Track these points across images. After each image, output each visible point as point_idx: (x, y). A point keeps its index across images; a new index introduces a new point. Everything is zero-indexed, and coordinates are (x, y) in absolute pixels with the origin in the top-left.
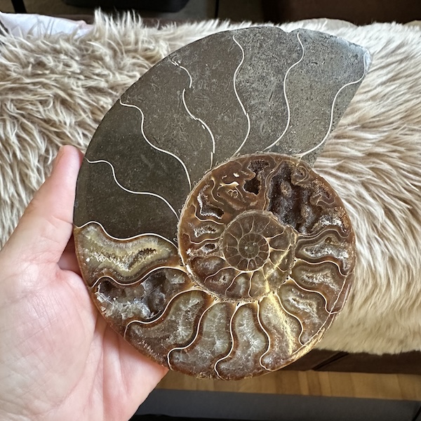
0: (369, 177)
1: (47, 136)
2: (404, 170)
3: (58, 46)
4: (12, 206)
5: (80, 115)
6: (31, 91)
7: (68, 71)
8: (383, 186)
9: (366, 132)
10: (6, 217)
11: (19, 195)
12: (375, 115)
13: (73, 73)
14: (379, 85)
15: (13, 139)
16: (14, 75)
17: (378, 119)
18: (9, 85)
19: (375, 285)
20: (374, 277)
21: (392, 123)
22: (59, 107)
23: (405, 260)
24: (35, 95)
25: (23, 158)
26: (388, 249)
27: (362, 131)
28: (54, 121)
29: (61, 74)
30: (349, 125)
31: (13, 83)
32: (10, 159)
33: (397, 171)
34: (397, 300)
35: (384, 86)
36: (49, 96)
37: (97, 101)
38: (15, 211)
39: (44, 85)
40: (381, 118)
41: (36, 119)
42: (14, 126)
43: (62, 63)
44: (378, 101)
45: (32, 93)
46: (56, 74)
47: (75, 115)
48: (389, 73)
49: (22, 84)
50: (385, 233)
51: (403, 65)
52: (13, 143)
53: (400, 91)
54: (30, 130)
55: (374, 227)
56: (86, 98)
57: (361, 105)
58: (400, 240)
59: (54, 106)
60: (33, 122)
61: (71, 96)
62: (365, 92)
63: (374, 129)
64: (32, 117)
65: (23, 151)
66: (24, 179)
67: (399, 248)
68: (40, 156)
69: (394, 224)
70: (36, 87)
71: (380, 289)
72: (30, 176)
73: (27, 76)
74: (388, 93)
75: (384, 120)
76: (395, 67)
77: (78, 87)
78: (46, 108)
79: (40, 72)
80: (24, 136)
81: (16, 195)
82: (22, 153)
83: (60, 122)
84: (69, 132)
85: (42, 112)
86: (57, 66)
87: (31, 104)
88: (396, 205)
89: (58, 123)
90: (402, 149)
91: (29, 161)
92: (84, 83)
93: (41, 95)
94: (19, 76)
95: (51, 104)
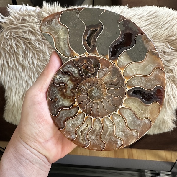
1: (26, 44)
3: (30, 14)
4: (13, 69)
7: (34, 22)
10: (10, 73)
11: (15, 65)
18: (13, 26)
22: (30, 34)
24: (22, 30)
28: (29, 39)
32: (13, 52)
36: (27, 30)
41: (22, 38)
42: (14, 40)
46: (29, 23)
47: (35, 37)
49: (18, 26)
51: (154, 19)
52: (14, 46)
53: (152, 28)
54: (20, 42)
61: (34, 30)
65: (17, 49)
66: (17, 59)
68: (23, 51)
70: (22, 27)
72: (20, 58)
77: (37, 27)
78: (25, 34)
79: (24, 22)
80: (18, 44)
84: (34, 43)
86: (30, 20)
87: (21, 33)
91: (19, 53)
94: (17, 23)
95: (28, 33)
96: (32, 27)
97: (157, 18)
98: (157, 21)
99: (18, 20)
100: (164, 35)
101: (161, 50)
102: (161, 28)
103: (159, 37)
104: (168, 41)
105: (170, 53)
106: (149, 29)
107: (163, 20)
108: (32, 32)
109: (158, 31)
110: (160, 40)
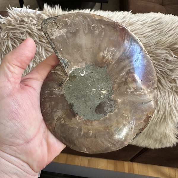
3: (30, 15)
5: (35, 38)
13: (34, 24)
15: (10, 45)
22: (27, 35)
31: (13, 27)
36: (24, 31)
37: (41, 34)
42: (11, 41)
45: (19, 30)
46: (28, 24)
49: (16, 27)
60: (18, 40)
61: (32, 31)
78: (23, 35)
79: (22, 23)
80: (14, 45)
85: (21, 37)
86: (28, 21)
87: (18, 34)
92: (37, 27)
94: (15, 24)
95: (25, 34)
96: (30, 29)
97: (161, 24)
98: (161, 27)
99: (17, 21)
100: (167, 42)
101: (163, 58)
102: (164, 35)
103: (162, 44)
104: (172, 49)
105: (173, 61)
106: (152, 36)
107: (168, 26)
108: (29, 34)
109: (162, 38)
110: (163, 47)
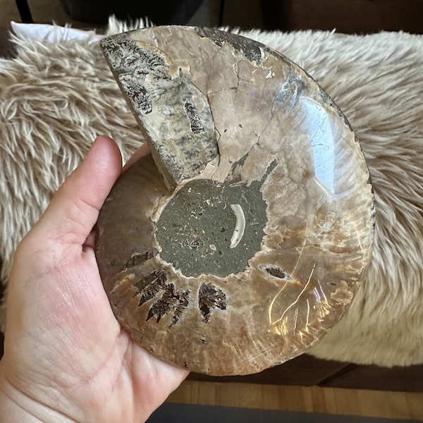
0: (380, 180)
1: (62, 136)
2: (415, 173)
3: (73, 51)
4: (25, 204)
5: (94, 116)
6: (47, 92)
7: (84, 73)
8: (394, 189)
9: (377, 134)
10: (18, 215)
11: (32, 193)
12: (386, 118)
13: (89, 75)
14: (389, 90)
15: (29, 138)
16: (31, 77)
17: (388, 122)
18: (26, 86)
19: (387, 291)
20: (386, 282)
21: (403, 126)
22: (74, 108)
23: (417, 264)
24: (51, 96)
25: (37, 157)
26: (399, 253)
27: (373, 134)
28: (70, 121)
29: (76, 76)
30: (359, 128)
31: (30, 84)
32: (25, 158)
33: (408, 174)
34: (409, 306)
35: (394, 91)
36: (64, 97)
37: (112, 103)
38: (27, 210)
39: (60, 87)
40: (392, 122)
41: (51, 120)
42: (30, 126)
43: (78, 66)
44: (388, 104)
45: (49, 94)
46: (72, 76)
47: (89, 115)
48: (399, 77)
49: (39, 85)
50: (397, 237)
51: (412, 70)
52: (29, 142)
53: (410, 95)
54: (44, 130)
55: (385, 231)
56: (100, 99)
57: (371, 108)
58: (412, 245)
59: (69, 107)
60: (48, 123)
61: (86, 97)
62: (375, 96)
63: (385, 132)
64: (47, 118)
65: (38, 150)
66: (38, 178)
67: (411, 252)
68: (54, 155)
69: (405, 228)
70: (52, 89)
71: (392, 294)
72: (44, 175)
73: (44, 78)
74: (398, 97)
75: (394, 123)
76: (405, 73)
77: (93, 88)
78: (61, 109)
79: (56, 74)
80: (39, 135)
81: (29, 193)
82: (37, 152)
83: (75, 122)
84: (84, 132)
85: (58, 112)
86: (72, 69)
87: (47, 105)
88: (407, 208)
89: (73, 123)
90: (413, 152)
91: (44, 160)
92: (99, 85)
93: (57, 96)
94: (36, 78)
95: (67, 105)
96: (80, 89)
99: (41, 68)
